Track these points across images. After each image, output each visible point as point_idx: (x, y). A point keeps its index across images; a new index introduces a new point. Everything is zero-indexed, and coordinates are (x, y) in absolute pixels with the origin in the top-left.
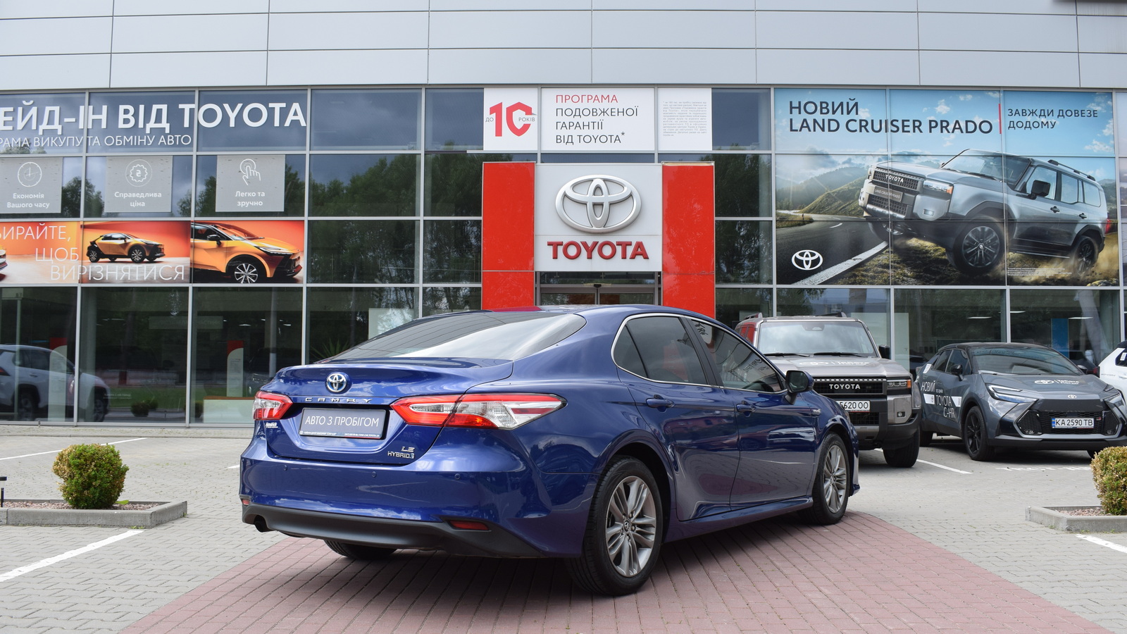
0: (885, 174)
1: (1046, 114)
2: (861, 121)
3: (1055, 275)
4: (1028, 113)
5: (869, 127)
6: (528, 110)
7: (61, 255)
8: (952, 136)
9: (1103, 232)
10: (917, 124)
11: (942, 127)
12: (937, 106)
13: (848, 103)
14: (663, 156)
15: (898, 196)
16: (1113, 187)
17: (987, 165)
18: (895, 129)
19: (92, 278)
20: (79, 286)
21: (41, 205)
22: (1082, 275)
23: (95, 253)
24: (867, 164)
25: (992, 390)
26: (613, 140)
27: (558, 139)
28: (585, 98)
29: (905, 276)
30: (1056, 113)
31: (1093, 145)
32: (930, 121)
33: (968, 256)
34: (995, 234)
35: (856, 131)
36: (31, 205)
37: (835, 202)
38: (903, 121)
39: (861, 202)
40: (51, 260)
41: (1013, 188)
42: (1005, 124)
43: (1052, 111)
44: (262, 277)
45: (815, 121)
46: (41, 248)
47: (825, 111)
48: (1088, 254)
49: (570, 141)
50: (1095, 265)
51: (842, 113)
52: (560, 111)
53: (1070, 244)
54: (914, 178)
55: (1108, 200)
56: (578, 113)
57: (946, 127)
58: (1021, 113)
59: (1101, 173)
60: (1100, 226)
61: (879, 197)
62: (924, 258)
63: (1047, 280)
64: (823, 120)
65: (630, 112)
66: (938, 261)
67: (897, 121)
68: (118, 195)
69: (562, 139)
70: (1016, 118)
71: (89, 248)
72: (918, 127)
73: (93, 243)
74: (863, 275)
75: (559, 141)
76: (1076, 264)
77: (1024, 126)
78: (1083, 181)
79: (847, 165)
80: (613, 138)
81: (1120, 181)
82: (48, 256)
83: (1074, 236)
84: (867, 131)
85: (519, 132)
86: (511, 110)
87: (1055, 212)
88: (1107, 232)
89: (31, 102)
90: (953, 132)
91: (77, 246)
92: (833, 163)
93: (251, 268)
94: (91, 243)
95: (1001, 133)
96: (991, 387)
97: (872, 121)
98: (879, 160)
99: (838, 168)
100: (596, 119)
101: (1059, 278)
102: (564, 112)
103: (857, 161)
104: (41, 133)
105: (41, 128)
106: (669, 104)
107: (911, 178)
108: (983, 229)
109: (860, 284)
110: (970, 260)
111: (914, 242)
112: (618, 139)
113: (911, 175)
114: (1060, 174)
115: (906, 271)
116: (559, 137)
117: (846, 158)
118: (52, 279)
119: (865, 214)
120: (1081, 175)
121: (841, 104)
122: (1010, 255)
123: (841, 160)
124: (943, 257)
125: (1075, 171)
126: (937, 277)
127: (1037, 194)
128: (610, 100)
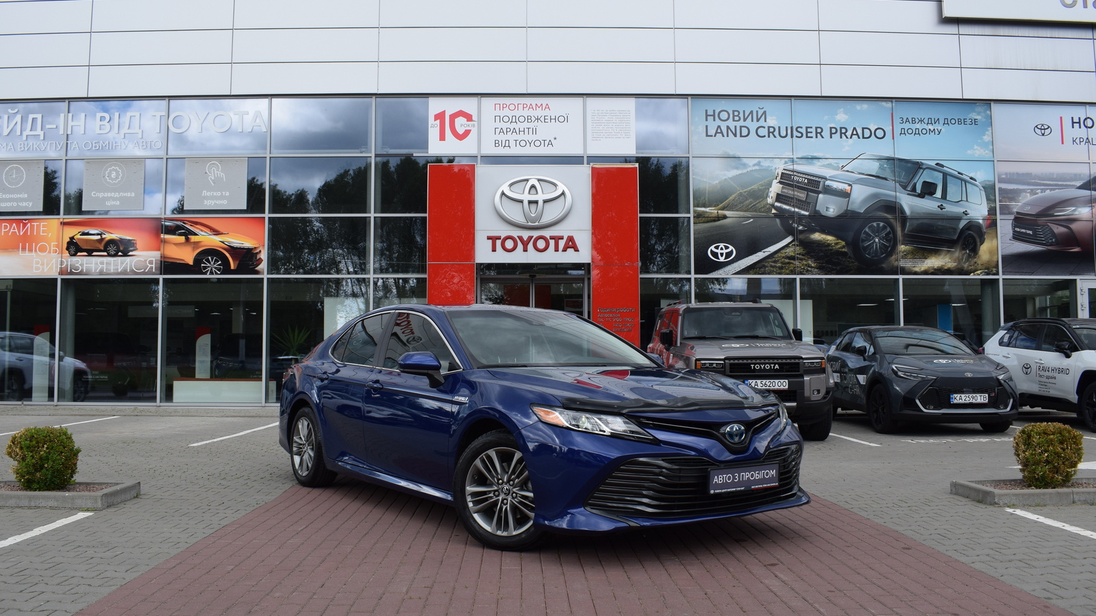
0: (791, 175)
1: (933, 122)
2: (769, 127)
3: (943, 265)
4: (917, 121)
5: (776, 133)
6: (469, 117)
7: (43, 249)
8: (850, 141)
9: (984, 227)
10: (819, 130)
11: (841, 133)
12: (837, 114)
13: (757, 112)
14: (592, 159)
15: (802, 195)
16: (993, 187)
17: (881, 168)
18: (800, 135)
19: (71, 270)
20: (59, 278)
21: (24, 204)
22: (966, 266)
23: (74, 247)
24: (774, 167)
25: (895, 369)
26: (546, 144)
27: (496, 143)
28: (521, 107)
29: (809, 267)
30: (942, 121)
31: (975, 150)
32: (831, 128)
33: (865, 248)
34: (888, 229)
35: (765, 136)
36: (15, 204)
37: (746, 200)
38: (807, 128)
39: (770, 201)
40: (34, 254)
41: (905, 188)
42: (897, 131)
43: (938, 119)
44: (226, 269)
45: (728, 127)
46: (24, 243)
47: (737, 118)
48: (971, 247)
49: (507, 145)
50: (977, 256)
51: (752, 121)
52: (498, 118)
53: (955, 237)
54: (817, 179)
55: (988, 199)
56: (514, 120)
57: (845, 133)
58: (911, 122)
59: (982, 175)
60: (981, 221)
61: (785, 196)
62: (826, 250)
63: (935, 269)
64: (736, 127)
65: (561, 119)
66: (838, 253)
67: (801, 128)
68: (94, 194)
69: (500, 143)
70: (906, 126)
71: (68, 243)
72: (820, 133)
73: (72, 238)
74: (771, 266)
75: (497, 145)
76: (961, 255)
77: (914, 132)
78: (966, 182)
79: (757, 168)
80: (547, 143)
81: (999, 182)
82: (30, 250)
83: (959, 231)
84: (775, 137)
85: (461, 137)
86: (453, 117)
87: (942, 209)
88: (987, 228)
89: (16, 110)
90: (851, 138)
91: (58, 241)
92: (745, 165)
93: (217, 261)
94: (70, 238)
95: (893, 139)
96: (894, 367)
97: (779, 127)
98: (786, 163)
99: (749, 169)
100: (531, 125)
101: (946, 268)
102: (501, 119)
103: (765, 164)
104: (24, 138)
105: (25, 134)
106: (596, 112)
107: (814, 178)
108: (878, 225)
109: (769, 274)
110: (867, 252)
111: (817, 236)
112: (550, 143)
113: (814, 176)
114: (945, 175)
115: (810, 262)
116: (497, 142)
117: (756, 161)
118: (34, 271)
119: (774, 211)
120: (964, 177)
121: (752, 112)
122: (902, 247)
123: (751, 162)
124: (843, 250)
125: (959, 173)
126: (838, 268)
127: (926, 194)
128: (544, 108)
